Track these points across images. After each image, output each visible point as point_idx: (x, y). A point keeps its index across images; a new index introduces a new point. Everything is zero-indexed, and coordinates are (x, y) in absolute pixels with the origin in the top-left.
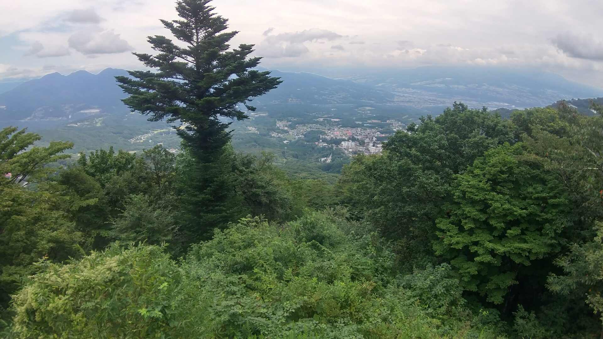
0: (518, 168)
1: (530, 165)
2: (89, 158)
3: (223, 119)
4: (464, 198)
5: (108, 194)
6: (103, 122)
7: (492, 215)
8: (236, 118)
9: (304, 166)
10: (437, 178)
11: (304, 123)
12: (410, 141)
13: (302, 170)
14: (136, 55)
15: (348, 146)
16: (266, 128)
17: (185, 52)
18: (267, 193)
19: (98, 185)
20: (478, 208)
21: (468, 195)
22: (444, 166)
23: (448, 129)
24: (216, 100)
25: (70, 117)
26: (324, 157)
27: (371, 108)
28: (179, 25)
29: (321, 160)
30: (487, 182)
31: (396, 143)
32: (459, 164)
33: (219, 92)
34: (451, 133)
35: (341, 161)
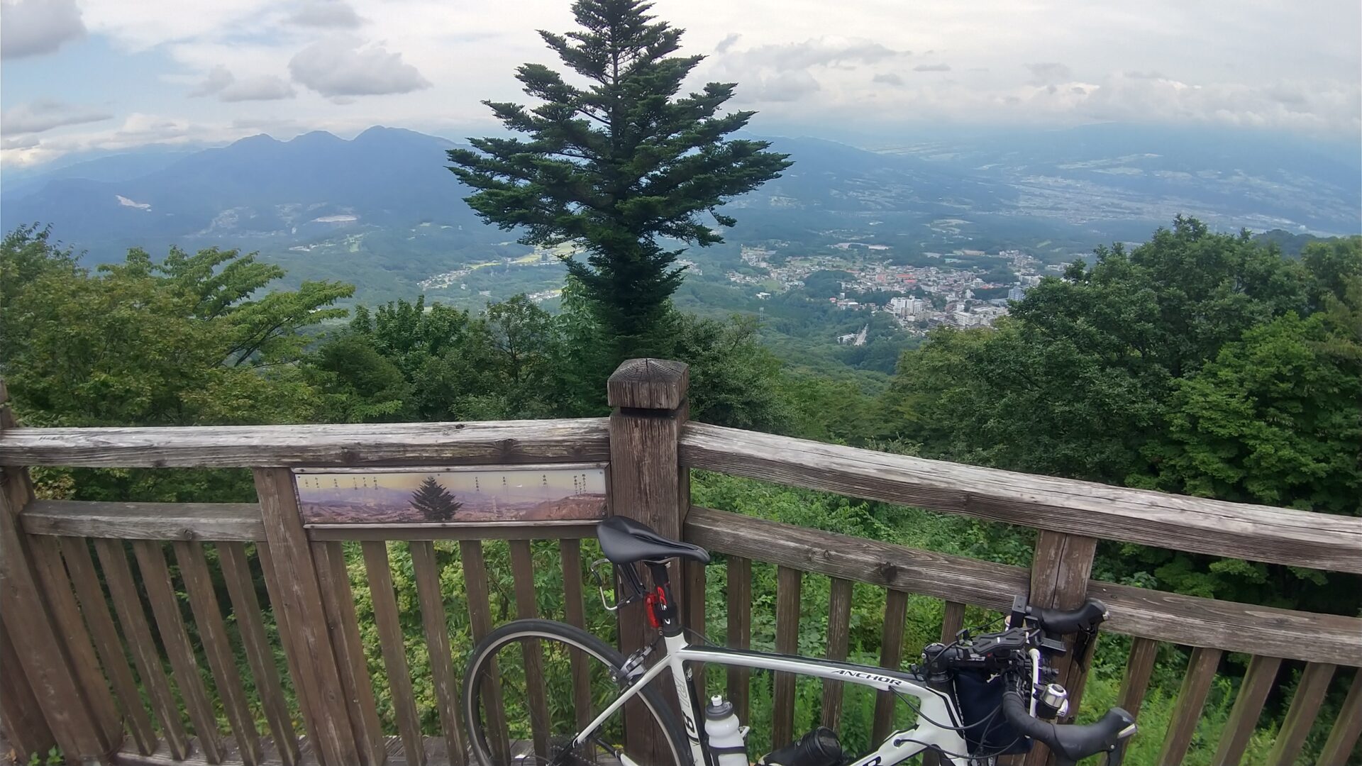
0: (1315, 369)
1: (1339, 366)
2: (375, 317)
3: (666, 243)
4: (1193, 430)
5: (420, 391)
6: (364, 244)
7: (1254, 472)
8: (695, 242)
9: (803, 352)
10: (1134, 385)
11: (804, 254)
12: (1075, 300)
13: (798, 361)
14: (491, 105)
15: (905, 308)
16: (719, 264)
17: (587, 99)
18: (747, 404)
19: (398, 375)
20: (1223, 454)
21: (1203, 424)
22: (1147, 359)
23: (1161, 276)
24: (660, 202)
25: (294, 231)
26: (848, 332)
27: (962, 222)
28: (582, 43)
29: (841, 339)
30: (1247, 398)
31: (1041, 305)
32: (1184, 356)
33: (659, 185)
34: (1168, 286)
35: (890, 344)
